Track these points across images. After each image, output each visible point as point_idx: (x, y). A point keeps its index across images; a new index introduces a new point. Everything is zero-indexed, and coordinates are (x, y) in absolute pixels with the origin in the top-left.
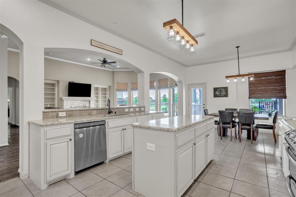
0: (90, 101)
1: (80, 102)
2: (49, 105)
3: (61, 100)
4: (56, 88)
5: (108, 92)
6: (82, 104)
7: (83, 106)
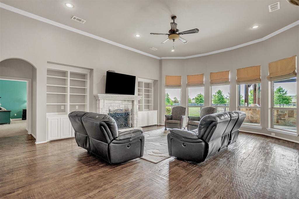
0: (133, 101)
1: (120, 102)
2: (78, 106)
3: (96, 99)
4: (88, 81)
5: (153, 88)
6: (124, 106)
7: (124, 108)
